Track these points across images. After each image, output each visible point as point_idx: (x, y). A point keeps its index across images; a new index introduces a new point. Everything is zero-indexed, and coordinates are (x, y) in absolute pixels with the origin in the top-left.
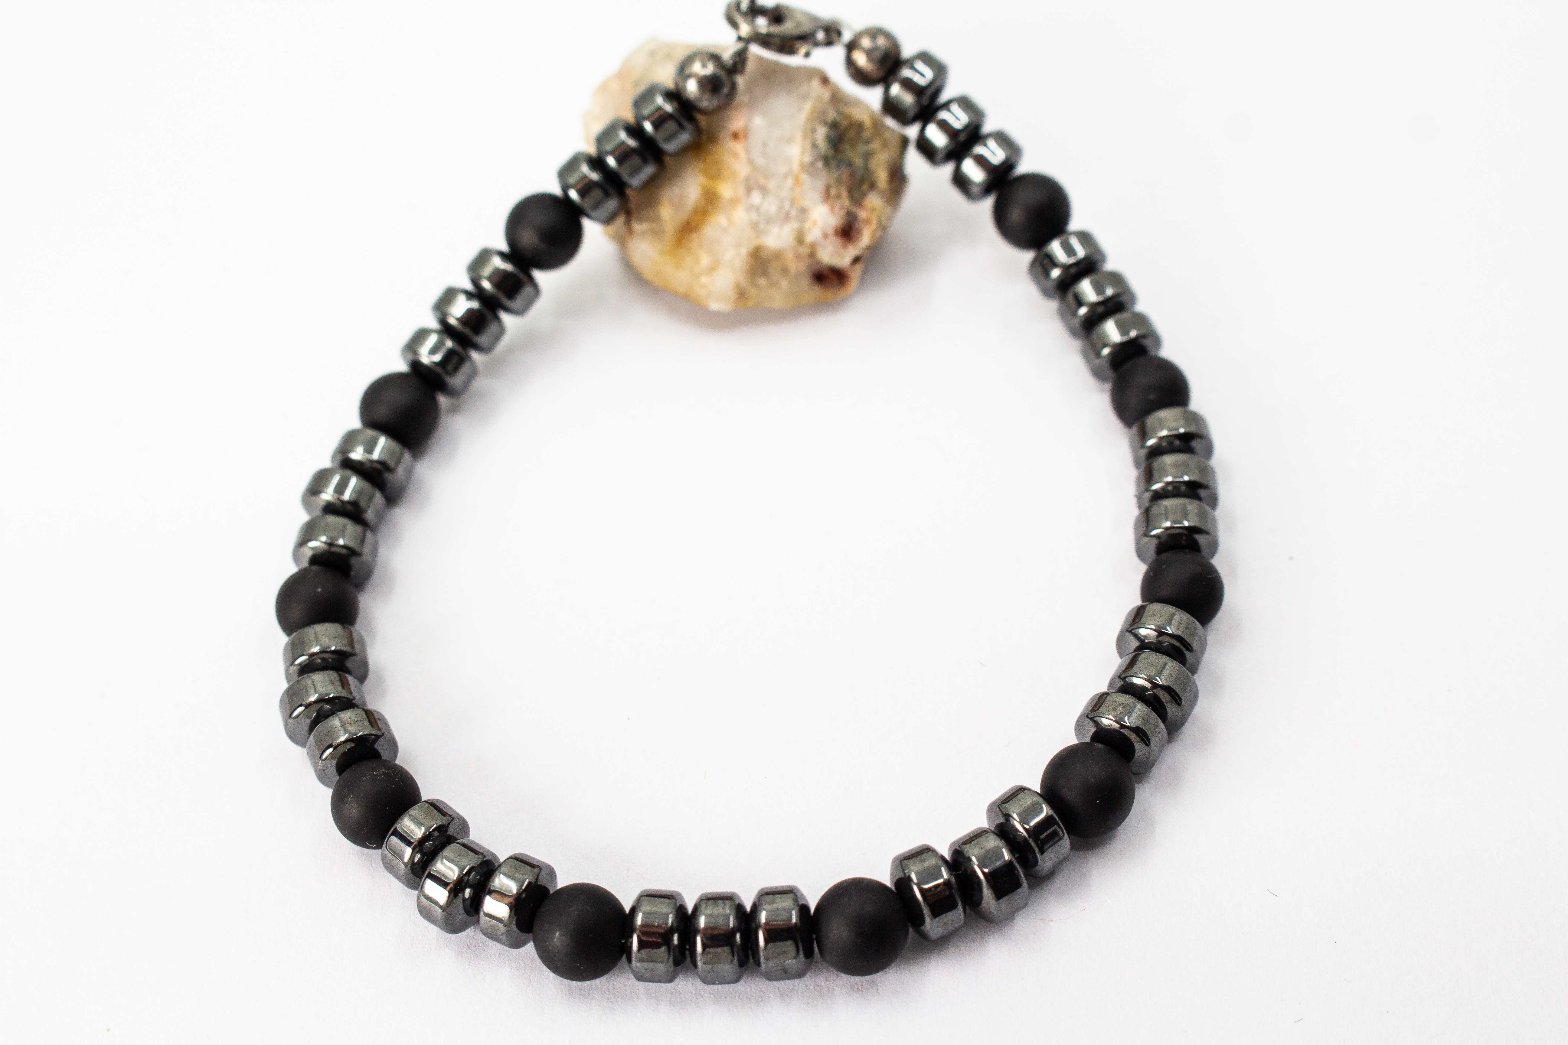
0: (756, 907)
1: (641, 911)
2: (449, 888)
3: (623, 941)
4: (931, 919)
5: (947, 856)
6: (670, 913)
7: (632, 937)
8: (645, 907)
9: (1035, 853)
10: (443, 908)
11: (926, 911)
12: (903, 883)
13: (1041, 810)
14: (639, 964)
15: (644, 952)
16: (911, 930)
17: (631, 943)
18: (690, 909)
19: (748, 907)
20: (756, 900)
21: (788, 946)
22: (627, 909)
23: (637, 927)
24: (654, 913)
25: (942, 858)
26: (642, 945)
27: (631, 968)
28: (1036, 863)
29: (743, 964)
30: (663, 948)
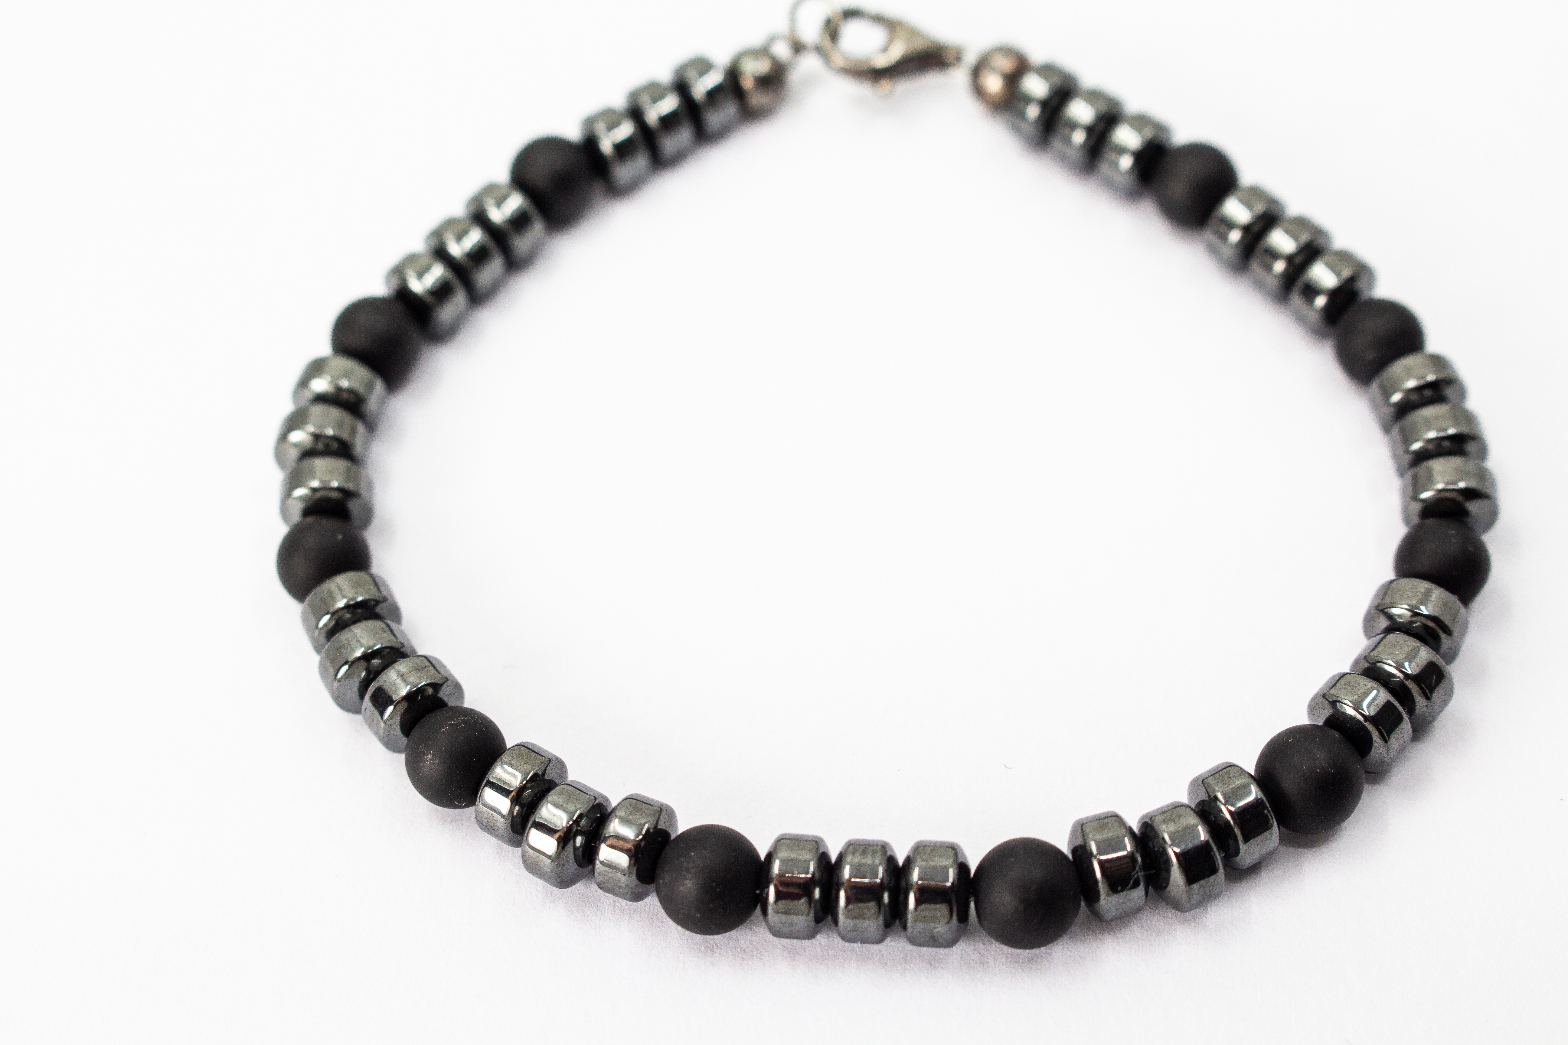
0: (909, 861)
1: (778, 858)
2: (557, 836)
3: (758, 892)
4: (1108, 895)
5: (1136, 829)
6: (812, 860)
7: (768, 887)
8: (783, 854)
9: (1236, 840)
10: (553, 858)
11: (1102, 887)
12: (1081, 853)
13: (1250, 792)
14: (776, 918)
15: (782, 904)
16: (1083, 904)
17: (768, 894)
18: (834, 858)
19: (901, 861)
20: (911, 854)
21: (941, 910)
22: (763, 857)
23: (774, 876)
24: (793, 860)
25: (1130, 831)
26: (779, 896)
27: (767, 922)
28: (1237, 852)
29: (888, 925)
30: (803, 900)
